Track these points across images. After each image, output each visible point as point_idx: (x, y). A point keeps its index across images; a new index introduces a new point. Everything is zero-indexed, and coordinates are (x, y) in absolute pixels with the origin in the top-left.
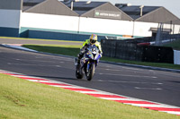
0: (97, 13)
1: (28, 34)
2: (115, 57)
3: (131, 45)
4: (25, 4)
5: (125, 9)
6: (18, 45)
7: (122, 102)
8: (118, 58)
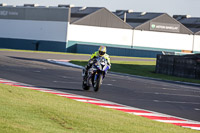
0: (153, 26)
1: (76, 48)
2: (173, 75)
3: (191, 62)
4: (73, 15)
5: (184, 21)
6: (65, 61)
7: (181, 125)
8: (176, 76)
